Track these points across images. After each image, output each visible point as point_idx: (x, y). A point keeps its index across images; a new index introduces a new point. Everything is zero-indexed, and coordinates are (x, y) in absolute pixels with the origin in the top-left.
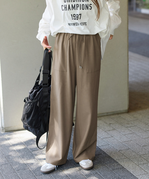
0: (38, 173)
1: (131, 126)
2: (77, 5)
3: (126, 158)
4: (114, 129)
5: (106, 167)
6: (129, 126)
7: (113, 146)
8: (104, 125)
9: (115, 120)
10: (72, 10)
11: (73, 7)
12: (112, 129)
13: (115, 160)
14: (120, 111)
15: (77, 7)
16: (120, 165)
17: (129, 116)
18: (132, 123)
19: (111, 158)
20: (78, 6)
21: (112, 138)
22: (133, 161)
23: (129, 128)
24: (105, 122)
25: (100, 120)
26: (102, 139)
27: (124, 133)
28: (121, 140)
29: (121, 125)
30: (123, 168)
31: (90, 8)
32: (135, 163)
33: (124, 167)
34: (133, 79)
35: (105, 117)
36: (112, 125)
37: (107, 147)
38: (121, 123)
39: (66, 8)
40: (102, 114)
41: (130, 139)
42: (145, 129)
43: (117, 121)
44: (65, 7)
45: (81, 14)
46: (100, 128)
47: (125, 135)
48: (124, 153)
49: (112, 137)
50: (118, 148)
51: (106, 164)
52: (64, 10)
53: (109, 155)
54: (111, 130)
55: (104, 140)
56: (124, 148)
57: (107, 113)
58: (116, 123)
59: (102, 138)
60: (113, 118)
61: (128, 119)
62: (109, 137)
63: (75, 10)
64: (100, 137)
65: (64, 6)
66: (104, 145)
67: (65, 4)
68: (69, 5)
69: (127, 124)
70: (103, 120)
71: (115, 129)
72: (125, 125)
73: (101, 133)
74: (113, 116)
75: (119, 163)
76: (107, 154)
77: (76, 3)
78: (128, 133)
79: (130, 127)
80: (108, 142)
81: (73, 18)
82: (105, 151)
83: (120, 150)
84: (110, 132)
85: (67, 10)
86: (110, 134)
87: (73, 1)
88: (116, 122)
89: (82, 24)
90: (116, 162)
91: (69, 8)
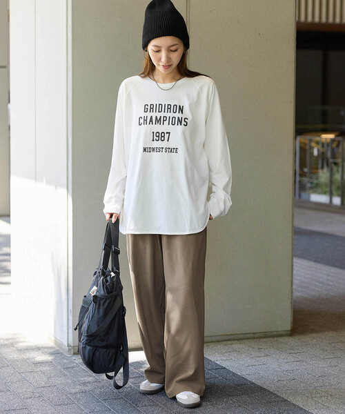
2: (164, 117)
8: (248, 350)
9: (269, 344)
10: (156, 124)
11: (158, 121)
15: (164, 121)
20: (165, 119)
21: (265, 366)
22: (302, 393)
24: (250, 346)
26: (247, 367)
28: (281, 369)
29: (280, 350)
31: (185, 124)
33: (287, 400)
37: (256, 376)
39: (146, 120)
41: (295, 367)
42: (322, 357)
45: (169, 133)
46: (243, 354)
47: (286, 363)
48: (287, 384)
50: (275, 378)
51: (255, 396)
52: (143, 124)
53: (260, 385)
54: (262, 356)
56: (285, 378)
58: (269, 348)
61: (291, 344)
62: (259, 364)
63: (160, 124)
65: (143, 118)
67: (146, 114)
68: (151, 117)
69: (289, 349)
70: (246, 344)
71: (269, 356)
72: (286, 351)
73: (245, 359)
74: (264, 340)
75: (279, 395)
76: (256, 384)
77: (162, 114)
78: (293, 361)
79: (296, 353)
80: (257, 371)
81: (155, 138)
82: (253, 381)
83: (278, 381)
84: (259, 359)
85: (146, 124)
87: (159, 112)
88: (271, 346)
89: (168, 150)
90: (274, 394)
91: (151, 120)
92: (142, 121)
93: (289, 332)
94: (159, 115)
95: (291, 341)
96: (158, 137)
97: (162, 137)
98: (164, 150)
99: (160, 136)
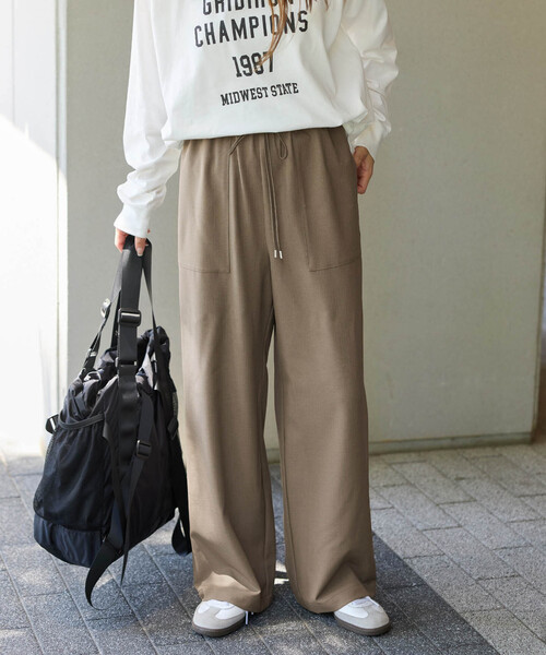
0: (165, 634)
1: (537, 495)
2: (251, 19)
3: (498, 609)
4: (471, 500)
5: (421, 634)
6: (527, 492)
7: (456, 559)
8: (434, 480)
9: (480, 467)
10: (235, 39)
11: (239, 30)
12: (461, 499)
13: (458, 611)
14: (502, 435)
15: (252, 27)
16: (474, 630)
17: (535, 454)
18: (540, 484)
19: (445, 603)
20: (254, 23)
21: (460, 532)
22: (524, 621)
23: (528, 501)
24: (439, 471)
25: (425, 461)
26: (421, 532)
27: (506, 517)
28: (491, 541)
29: (500, 485)
30: (484, 642)
31: (303, 25)
32: (533, 629)
33: (486, 642)
35: (442, 452)
36: (463, 483)
37: (434, 563)
38: (501, 479)
39: (212, 33)
40: (435, 439)
41: (524, 539)
43: (485, 470)
44: (209, 31)
46: (421, 492)
47: (508, 524)
48: (496, 589)
49: (459, 526)
50: (475, 570)
51: (421, 624)
52: (205, 42)
53: (438, 591)
54: (459, 502)
55: (428, 536)
56: (497, 571)
57: (453, 439)
58: (480, 478)
59: (420, 527)
60: (473, 459)
61: (528, 467)
62: (447, 525)
63: (246, 37)
64: (414, 523)
65: (203, 28)
66: (425, 553)
68: (222, 23)
69: (521, 483)
70: (433, 463)
71: (475, 500)
72: (513, 488)
73: (421, 510)
74: (473, 453)
75: (472, 624)
76: (429, 588)
77: (246, 13)
78: (521, 518)
79: (532, 496)
80: (439, 545)
81: (241, 69)
82: (425, 577)
83: (480, 579)
84: (452, 509)
85: (214, 42)
86: (453, 515)
87: (237, 8)
88: (484, 473)
89: (277, 90)
90: (462, 619)
91: (223, 33)
92: (202, 36)
93: (528, 437)
94: (238, 16)
95: (529, 458)
96: (248, 66)
97: (255, 64)
98: (269, 91)
99: (252, 64)
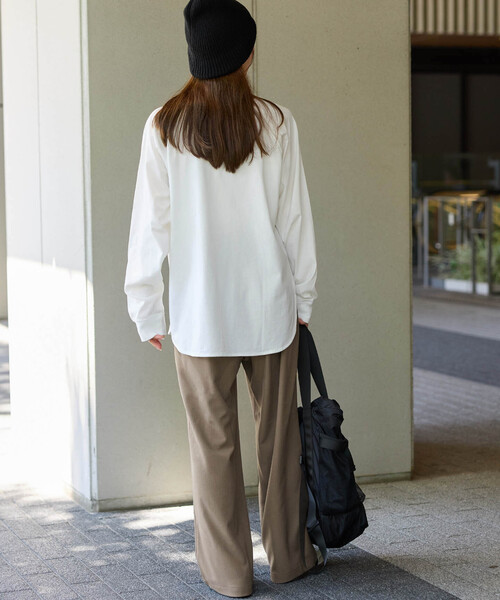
4: (377, 508)
6: (414, 502)
9: (380, 492)
17: (415, 485)
29: (395, 500)
34: (425, 421)
38: (395, 497)
41: (417, 524)
42: (455, 508)
56: (402, 539)
79: (418, 504)
93: (409, 475)
95: (412, 487)
